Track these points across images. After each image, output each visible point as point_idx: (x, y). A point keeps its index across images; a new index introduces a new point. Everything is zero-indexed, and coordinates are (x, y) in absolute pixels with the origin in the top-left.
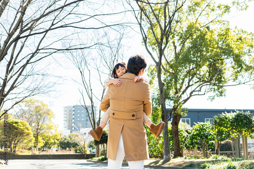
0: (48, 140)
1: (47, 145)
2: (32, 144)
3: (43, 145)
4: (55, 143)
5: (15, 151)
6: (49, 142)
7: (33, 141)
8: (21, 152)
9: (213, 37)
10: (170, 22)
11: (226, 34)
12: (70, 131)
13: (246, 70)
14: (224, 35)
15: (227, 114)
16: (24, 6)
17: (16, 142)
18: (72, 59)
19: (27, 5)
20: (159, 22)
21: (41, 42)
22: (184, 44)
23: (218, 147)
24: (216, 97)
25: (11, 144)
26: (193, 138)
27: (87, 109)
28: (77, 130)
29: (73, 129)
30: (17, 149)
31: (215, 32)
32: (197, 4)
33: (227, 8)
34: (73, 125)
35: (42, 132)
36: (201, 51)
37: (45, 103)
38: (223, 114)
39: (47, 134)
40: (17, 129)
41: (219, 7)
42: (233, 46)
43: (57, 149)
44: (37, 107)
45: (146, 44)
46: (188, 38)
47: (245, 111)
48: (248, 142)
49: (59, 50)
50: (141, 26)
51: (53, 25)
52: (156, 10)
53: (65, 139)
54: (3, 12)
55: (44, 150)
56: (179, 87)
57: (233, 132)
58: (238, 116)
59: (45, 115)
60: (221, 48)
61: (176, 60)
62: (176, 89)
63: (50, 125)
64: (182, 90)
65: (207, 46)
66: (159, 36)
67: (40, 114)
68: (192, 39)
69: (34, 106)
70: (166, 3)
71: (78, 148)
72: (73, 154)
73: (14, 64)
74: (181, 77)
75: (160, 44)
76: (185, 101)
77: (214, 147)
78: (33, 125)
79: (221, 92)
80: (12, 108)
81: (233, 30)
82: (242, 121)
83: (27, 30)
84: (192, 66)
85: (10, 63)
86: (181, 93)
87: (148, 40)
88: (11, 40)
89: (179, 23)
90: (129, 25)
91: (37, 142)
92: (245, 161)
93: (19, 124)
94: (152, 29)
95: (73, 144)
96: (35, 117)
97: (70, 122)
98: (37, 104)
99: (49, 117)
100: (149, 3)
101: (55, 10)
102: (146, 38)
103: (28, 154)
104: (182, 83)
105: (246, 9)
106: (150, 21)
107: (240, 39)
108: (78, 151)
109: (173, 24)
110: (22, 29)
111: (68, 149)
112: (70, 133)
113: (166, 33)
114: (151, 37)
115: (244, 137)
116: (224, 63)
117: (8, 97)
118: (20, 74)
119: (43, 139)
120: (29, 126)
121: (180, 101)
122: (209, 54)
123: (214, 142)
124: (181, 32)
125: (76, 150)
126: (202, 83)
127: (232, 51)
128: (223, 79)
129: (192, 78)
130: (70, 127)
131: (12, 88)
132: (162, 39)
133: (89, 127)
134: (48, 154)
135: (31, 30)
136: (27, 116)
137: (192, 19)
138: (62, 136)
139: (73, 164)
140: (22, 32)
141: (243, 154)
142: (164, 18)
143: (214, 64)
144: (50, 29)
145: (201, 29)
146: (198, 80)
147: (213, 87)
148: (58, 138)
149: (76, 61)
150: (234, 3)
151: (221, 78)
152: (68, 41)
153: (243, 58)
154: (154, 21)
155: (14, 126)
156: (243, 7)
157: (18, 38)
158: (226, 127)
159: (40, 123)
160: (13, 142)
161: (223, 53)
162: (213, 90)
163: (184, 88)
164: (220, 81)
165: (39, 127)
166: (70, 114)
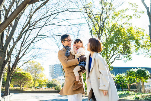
0: (41, 83)
1: (40, 86)
2: (32, 85)
3: (38, 85)
4: (44, 84)
5: (23, 89)
6: (41, 84)
7: (33, 83)
8: (26, 89)
9: (125, 31)
10: (103, 23)
11: (131, 29)
12: (52, 78)
13: (142, 47)
14: (130, 30)
15: (133, 69)
16: (31, 14)
17: (24, 84)
18: (54, 40)
19: (33, 14)
20: (98, 24)
21: (39, 32)
22: (110, 34)
23: (129, 87)
24: (127, 61)
25: (21, 85)
26: (116, 82)
27: (61, 66)
28: (56, 77)
29: (54, 77)
30: (24, 88)
31: (125, 28)
32: (116, 15)
33: (131, 17)
34: (54, 75)
35: (37, 78)
36: (119, 38)
37: (40, 63)
38: (131, 69)
39: (40, 80)
40: (24, 77)
41: (127, 16)
42: (134, 35)
43: (45, 88)
44: (35, 65)
45: (91, 34)
46: (112, 31)
47: (142, 68)
48: (145, 84)
49: (48, 36)
50: (89, 25)
51: (45, 24)
52: (96, 17)
53: (50, 82)
54: (20, 17)
55: (38, 88)
56: (108, 56)
57: (137, 79)
58: (139, 71)
59: (39, 69)
60: (129, 36)
61: (107, 42)
62: (107, 56)
63: (42, 75)
64: (110, 57)
65: (122, 35)
66: (98, 30)
67: (37, 69)
68: (114, 32)
69: (34, 65)
70: (101, 14)
71: (56, 87)
72: (54, 90)
73: (25, 43)
74: (110, 50)
75: (98, 34)
76: (112, 63)
77: (127, 87)
78: (33, 74)
79: (130, 58)
80: (22, 65)
81: (134, 28)
82: (141, 73)
83: (32, 26)
84: (115, 45)
85: (23, 42)
86: (110, 58)
87: (92, 32)
88: (24, 31)
89: (107, 24)
90: (83, 24)
91: (35, 84)
92: (144, 94)
93: (26, 74)
94: (95, 27)
95: (54, 85)
96: (34, 70)
97: (52, 73)
98: (36, 64)
99: (41, 70)
100: (93, 14)
101: (47, 17)
102: (92, 31)
103: (30, 90)
104: (110, 53)
105: (140, 18)
106: (93, 23)
107: (138, 32)
108: (56, 89)
109: (105, 24)
110: (30, 25)
111: (51, 87)
112: (52, 79)
113: (101, 29)
114: (94, 30)
115: (143, 82)
116: (130, 44)
117: (21, 60)
118: (28, 48)
119: (38, 82)
120: (31, 75)
121: (109, 62)
122: (123, 39)
123: (127, 84)
124: (109, 28)
125: (55, 88)
126: (120, 53)
127: (134, 38)
128: (130, 52)
129: (115, 51)
130: (52, 76)
131: (23, 55)
132: (99, 32)
133: (63, 76)
134: (40, 90)
135: (34, 26)
136: (30, 70)
137: (114, 22)
138: (48, 81)
139: (54, 96)
140: (29, 27)
141: (142, 91)
142: (100, 21)
143: (126, 44)
144: (44, 26)
145: (119, 27)
146: (118, 52)
147: (126, 56)
148: (46, 82)
149: (56, 42)
150: (134, 15)
151: (129, 51)
152: (52, 32)
153: (140, 41)
154: (96, 23)
155: (23, 75)
156: (138, 17)
157: (28, 30)
158: (133, 76)
159: (37, 74)
160: (22, 84)
161: (130, 38)
162: (125, 57)
163: (111, 56)
164: (129, 53)
165: (36, 76)
166: (53, 69)
